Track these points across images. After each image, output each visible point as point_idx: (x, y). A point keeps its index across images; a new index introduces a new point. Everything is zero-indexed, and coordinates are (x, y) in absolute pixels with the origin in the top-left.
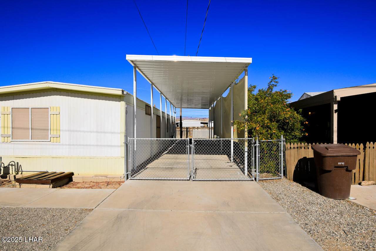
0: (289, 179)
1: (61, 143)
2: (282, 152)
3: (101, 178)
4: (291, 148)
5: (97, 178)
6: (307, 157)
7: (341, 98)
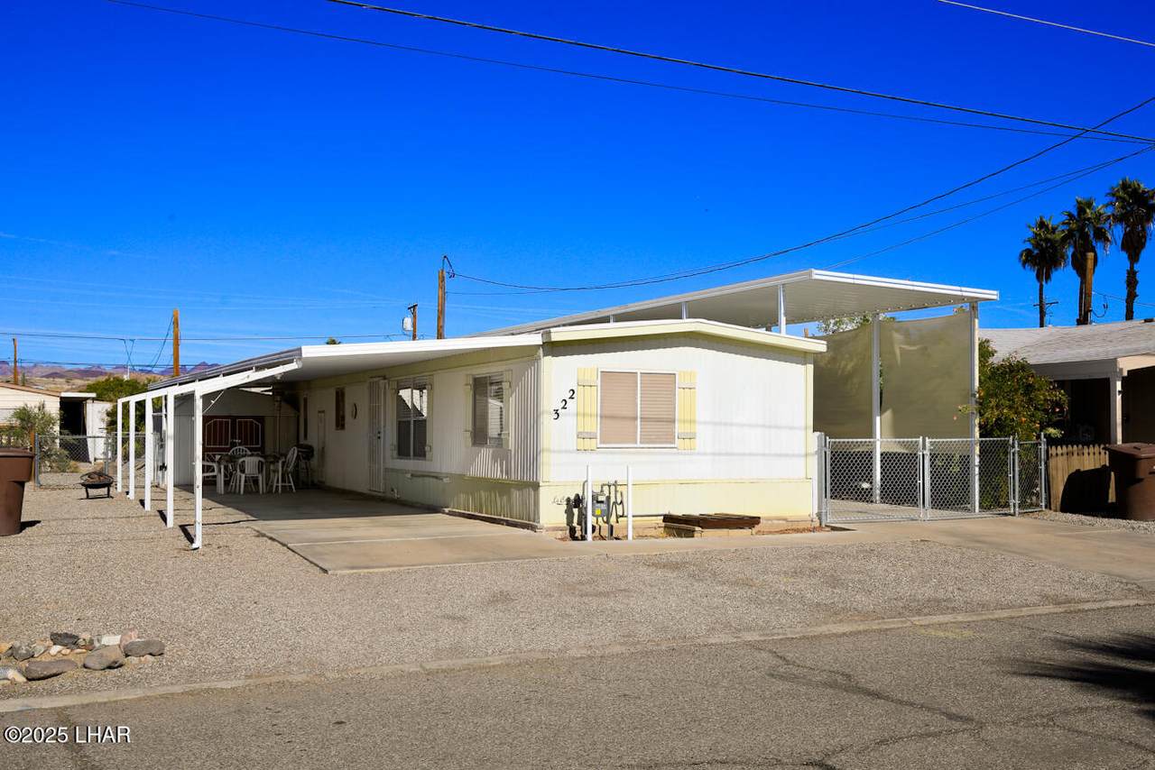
0: (1056, 511)
1: (696, 451)
2: (1043, 463)
3: (776, 522)
4: (1057, 454)
5: (770, 522)
6: (1082, 470)
7: (1129, 371)
